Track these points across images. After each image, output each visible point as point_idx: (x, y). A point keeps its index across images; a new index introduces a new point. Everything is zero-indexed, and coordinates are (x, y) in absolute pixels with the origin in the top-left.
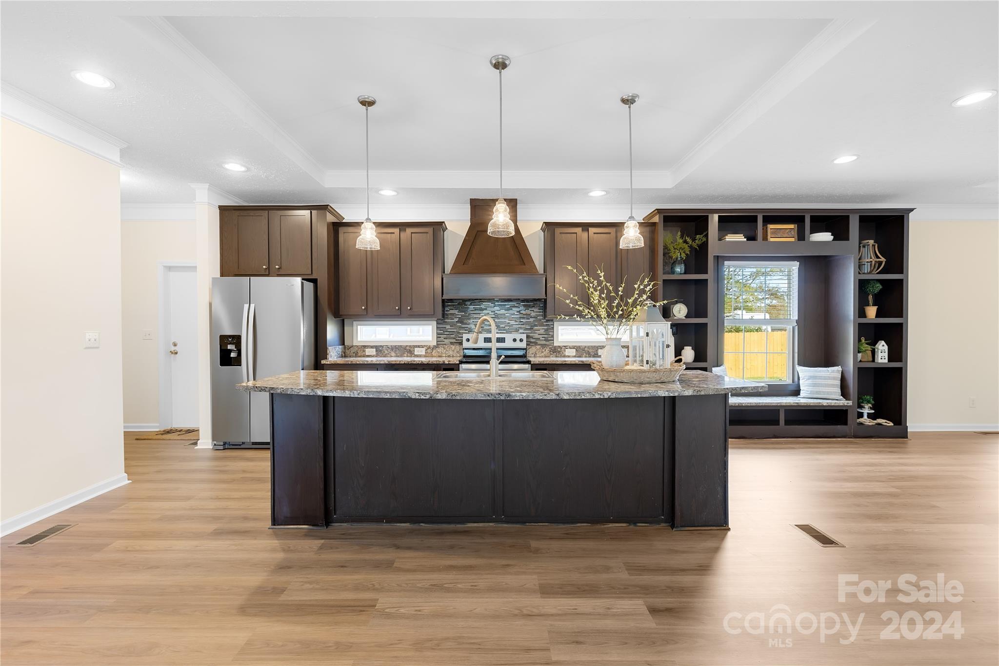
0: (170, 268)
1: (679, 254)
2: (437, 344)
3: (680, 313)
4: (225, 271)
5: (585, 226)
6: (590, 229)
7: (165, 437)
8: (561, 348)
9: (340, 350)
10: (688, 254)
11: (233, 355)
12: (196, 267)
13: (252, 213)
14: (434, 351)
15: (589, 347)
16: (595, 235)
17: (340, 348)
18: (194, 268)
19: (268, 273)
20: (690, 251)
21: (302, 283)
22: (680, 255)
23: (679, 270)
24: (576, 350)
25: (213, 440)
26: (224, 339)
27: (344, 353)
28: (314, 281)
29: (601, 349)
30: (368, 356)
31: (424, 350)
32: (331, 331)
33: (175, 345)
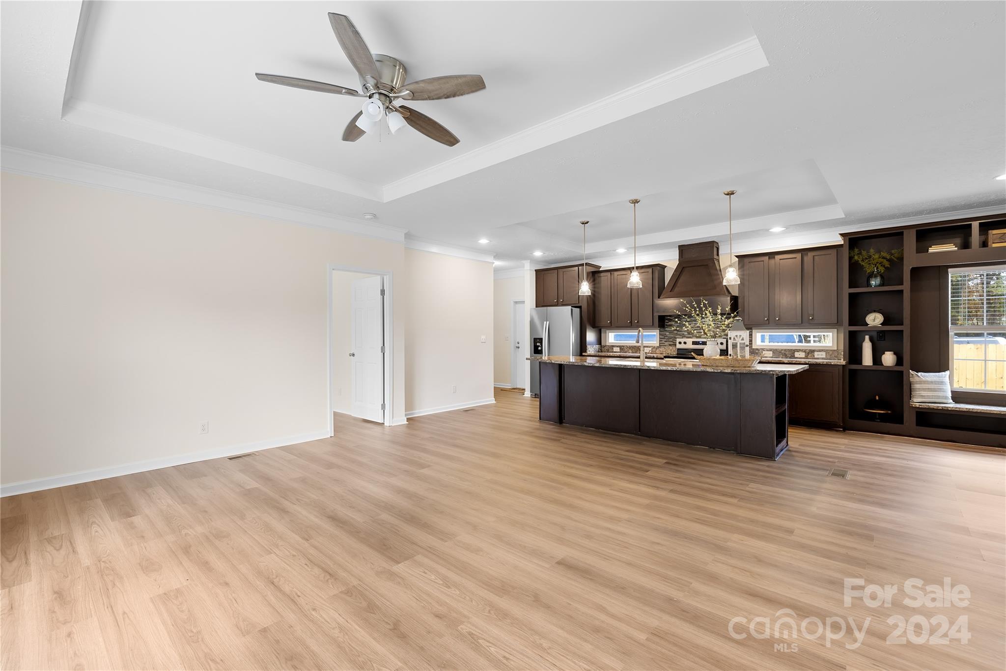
0: (516, 303)
1: (875, 268)
2: (660, 345)
3: (874, 321)
4: (538, 305)
5: (771, 255)
6: (776, 257)
7: (513, 390)
8: (759, 350)
9: (597, 348)
10: (888, 267)
11: (539, 348)
12: (524, 301)
13: (550, 272)
14: (658, 350)
15: (785, 350)
16: (781, 260)
17: (597, 347)
18: (523, 302)
19: (557, 305)
20: (890, 265)
21: (572, 309)
22: (877, 268)
23: (874, 283)
24: (773, 352)
25: (531, 392)
26: (535, 340)
27: (601, 350)
28: (580, 307)
29: (798, 352)
30: (615, 352)
31: (650, 349)
32: (591, 336)
33: (518, 343)
